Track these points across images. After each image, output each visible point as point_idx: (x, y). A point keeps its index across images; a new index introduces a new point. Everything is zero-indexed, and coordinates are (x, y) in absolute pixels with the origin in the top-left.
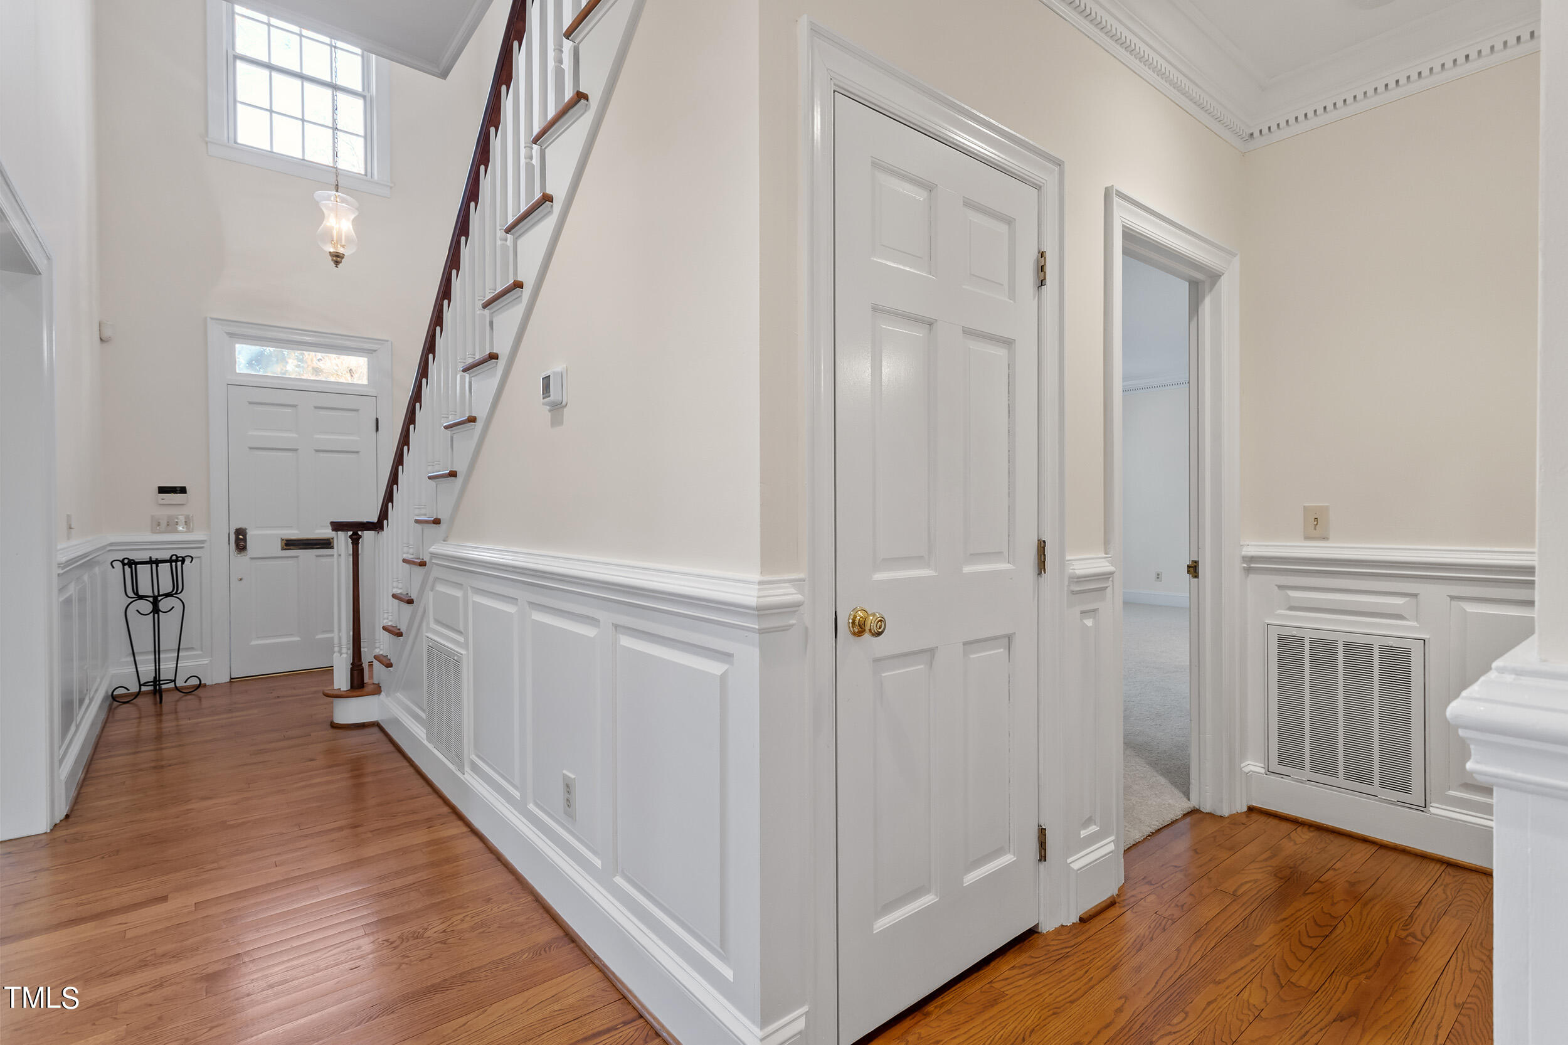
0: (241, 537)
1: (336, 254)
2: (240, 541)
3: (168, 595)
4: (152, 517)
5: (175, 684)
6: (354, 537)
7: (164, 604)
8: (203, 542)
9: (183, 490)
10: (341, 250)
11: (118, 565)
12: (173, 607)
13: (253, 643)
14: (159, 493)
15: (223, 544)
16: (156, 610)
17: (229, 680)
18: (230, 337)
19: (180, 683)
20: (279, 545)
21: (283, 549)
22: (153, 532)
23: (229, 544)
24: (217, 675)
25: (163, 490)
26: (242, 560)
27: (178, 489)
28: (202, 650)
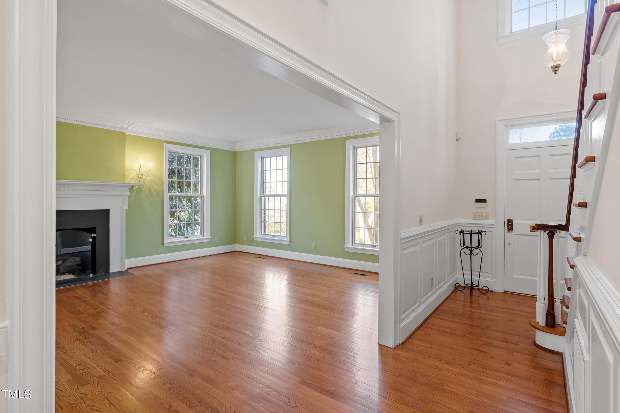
0: (510, 223)
1: (555, 66)
2: (510, 225)
3: (475, 248)
4: (473, 212)
5: (478, 287)
6: (550, 234)
7: (475, 251)
8: (493, 225)
9: (485, 201)
10: (558, 63)
11: (458, 233)
12: (478, 253)
13: (515, 276)
14: (476, 202)
15: (502, 227)
16: (471, 253)
17: (503, 292)
18: (507, 127)
19: (480, 287)
20: (529, 229)
21: (531, 231)
22: (474, 219)
23: (505, 226)
24: (498, 288)
25: (477, 201)
26: (510, 235)
27: (483, 200)
28: (491, 275)
